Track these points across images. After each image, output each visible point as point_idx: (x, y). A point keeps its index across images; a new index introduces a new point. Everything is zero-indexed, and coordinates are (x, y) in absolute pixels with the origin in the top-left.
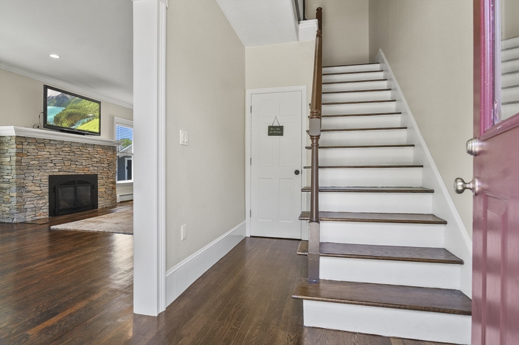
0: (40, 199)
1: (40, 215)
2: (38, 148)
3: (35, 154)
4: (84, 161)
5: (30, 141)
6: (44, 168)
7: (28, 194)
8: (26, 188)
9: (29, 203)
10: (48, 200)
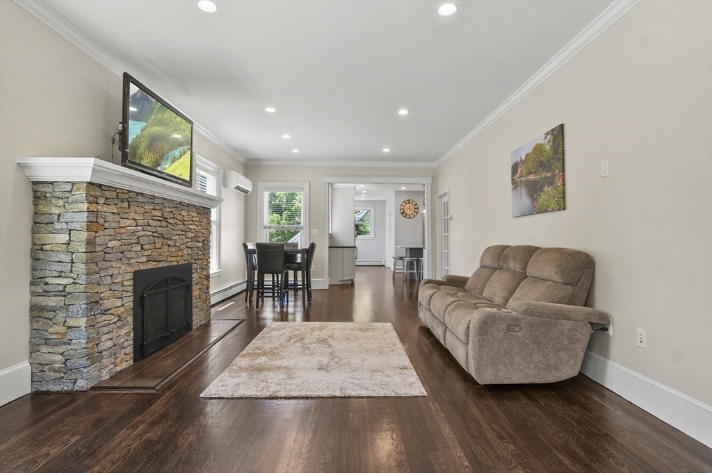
0: (119, 328)
1: (121, 361)
2: (120, 210)
3: (114, 225)
4: (177, 237)
5: (108, 194)
6: (128, 254)
7: (105, 317)
8: (100, 304)
9: (106, 337)
10: (131, 327)
